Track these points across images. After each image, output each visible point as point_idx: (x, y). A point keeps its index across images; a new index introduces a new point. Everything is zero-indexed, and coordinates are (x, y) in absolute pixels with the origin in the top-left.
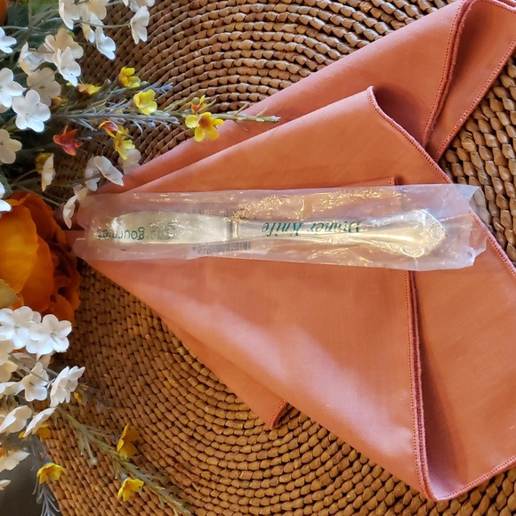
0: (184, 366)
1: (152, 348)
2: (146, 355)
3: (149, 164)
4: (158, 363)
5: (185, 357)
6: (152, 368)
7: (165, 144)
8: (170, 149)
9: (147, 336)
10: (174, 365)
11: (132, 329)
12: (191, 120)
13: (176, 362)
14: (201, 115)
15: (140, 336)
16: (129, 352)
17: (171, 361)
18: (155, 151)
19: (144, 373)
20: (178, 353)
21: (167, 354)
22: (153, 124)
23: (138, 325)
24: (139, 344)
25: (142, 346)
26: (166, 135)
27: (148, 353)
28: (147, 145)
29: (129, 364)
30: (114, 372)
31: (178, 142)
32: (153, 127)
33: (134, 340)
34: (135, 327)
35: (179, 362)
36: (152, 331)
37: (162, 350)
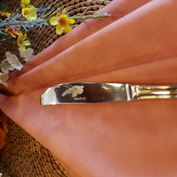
0: (59, 172)
1: (42, 159)
2: (39, 163)
3: (40, 54)
4: (46, 168)
5: (59, 166)
6: (43, 171)
7: (48, 42)
9: (40, 152)
10: (54, 171)
11: (32, 147)
12: (54, 20)
13: (54, 169)
14: (60, 17)
15: (36, 152)
16: (31, 161)
17: (52, 168)
18: (42, 46)
19: (38, 173)
20: (56, 164)
21: (50, 164)
22: (33, 26)
23: (35, 145)
24: (36, 156)
25: (37, 158)
27: (40, 162)
28: (39, 44)
29: (31, 167)
30: (25, 171)
33: (33, 154)
34: (34, 147)
35: (56, 169)
36: (42, 149)
37: (47, 161)
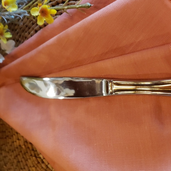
0: (43, 165)
1: (26, 154)
2: (23, 158)
3: (22, 46)
4: (30, 162)
5: (44, 160)
6: (27, 165)
7: (29, 33)
8: (31, 36)
9: (23, 147)
10: (38, 165)
11: (16, 142)
12: (35, 11)
13: (39, 163)
14: (41, 7)
15: (20, 146)
16: (15, 155)
17: (36, 162)
18: (24, 38)
19: (22, 167)
20: (40, 158)
21: (34, 158)
22: (13, 17)
23: (18, 139)
24: (19, 150)
25: (21, 152)
26: (29, 28)
27: (24, 156)
28: (20, 36)
29: (15, 161)
30: (9, 165)
31: (36, 31)
32: (12, 18)
33: (17, 148)
34: (17, 141)
35: (41, 163)
36: (26, 144)
37: (31, 155)
